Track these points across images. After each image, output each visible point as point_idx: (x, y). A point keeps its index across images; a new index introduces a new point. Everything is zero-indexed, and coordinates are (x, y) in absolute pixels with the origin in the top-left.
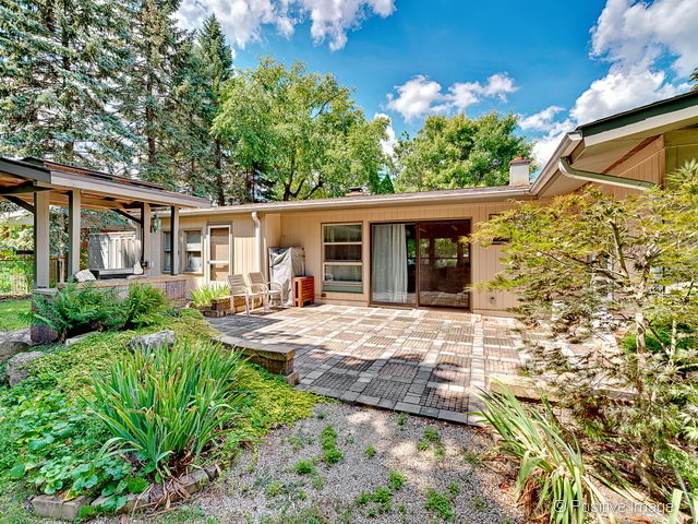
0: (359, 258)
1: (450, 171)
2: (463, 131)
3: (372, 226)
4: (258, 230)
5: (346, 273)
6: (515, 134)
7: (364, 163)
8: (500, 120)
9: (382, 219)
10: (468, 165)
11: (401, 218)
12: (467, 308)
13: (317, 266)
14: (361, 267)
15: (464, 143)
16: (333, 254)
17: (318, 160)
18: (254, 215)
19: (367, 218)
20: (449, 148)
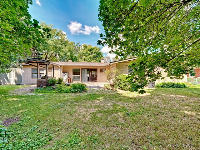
0: (79, 74)
1: (89, 57)
2: (91, 49)
3: (82, 69)
4: (60, 69)
5: (77, 77)
6: (101, 51)
7: (70, 53)
8: (98, 48)
9: (84, 68)
10: (92, 56)
11: (87, 68)
12: (97, 82)
13: (71, 76)
14: (80, 76)
15: (91, 51)
16: (74, 74)
17: (59, 51)
18: (60, 66)
19: (81, 68)
20: (89, 52)
